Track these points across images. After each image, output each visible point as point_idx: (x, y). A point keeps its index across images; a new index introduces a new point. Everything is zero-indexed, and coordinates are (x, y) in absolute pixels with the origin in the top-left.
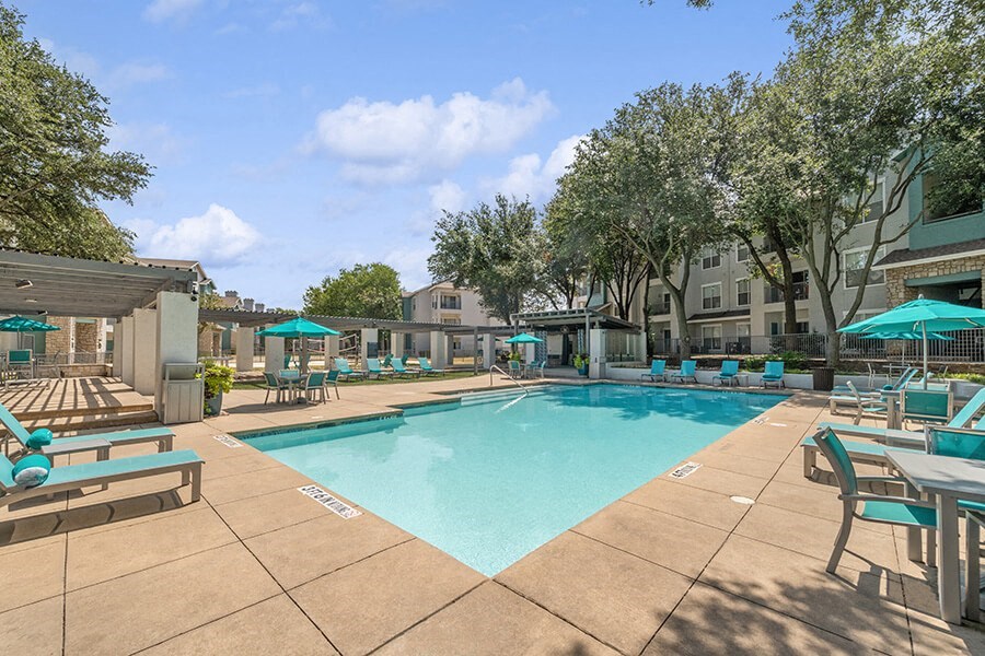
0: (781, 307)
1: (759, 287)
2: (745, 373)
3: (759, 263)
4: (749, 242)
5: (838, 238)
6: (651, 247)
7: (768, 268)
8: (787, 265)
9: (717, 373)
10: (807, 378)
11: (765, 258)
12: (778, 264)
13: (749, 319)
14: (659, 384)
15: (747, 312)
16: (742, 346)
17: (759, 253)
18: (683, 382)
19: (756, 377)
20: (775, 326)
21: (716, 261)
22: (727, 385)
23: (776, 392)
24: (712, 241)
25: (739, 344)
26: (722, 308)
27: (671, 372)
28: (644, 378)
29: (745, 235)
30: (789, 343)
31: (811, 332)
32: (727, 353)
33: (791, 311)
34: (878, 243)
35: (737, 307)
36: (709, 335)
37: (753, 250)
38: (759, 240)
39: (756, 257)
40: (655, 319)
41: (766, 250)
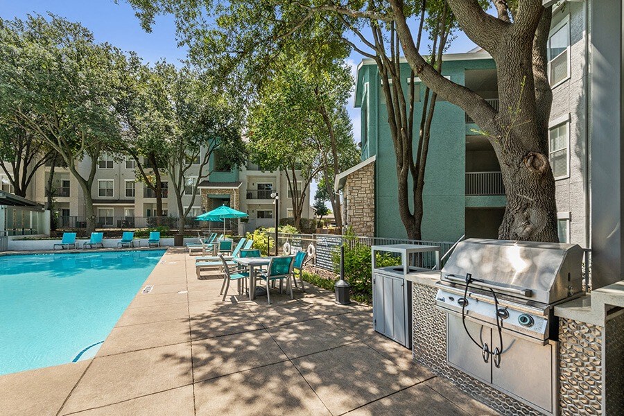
0: (154, 200)
1: (140, 188)
2: (137, 240)
3: (143, 173)
4: (137, 159)
5: (185, 170)
6: (62, 143)
7: (147, 177)
8: (158, 178)
9: (120, 240)
10: (171, 240)
11: (146, 171)
12: (154, 176)
13: (134, 206)
14: (72, 251)
15: (133, 202)
16: (129, 223)
17: (142, 167)
18: (91, 248)
19: (145, 241)
20: (149, 211)
21: (110, 165)
22: (127, 247)
23: (158, 249)
24: (109, 150)
25: (127, 222)
26: (114, 197)
27: (81, 242)
28: (56, 247)
29: (133, 153)
30: (158, 222)
31: (169, 216)
32: (119, 227)
33: (159, 204)
34: (200, 177)
35: (125, 197)
36: (103, 214)
37: (139, 164)
38: (142, 159)
39: (140, 168)
40: (58, 199)
41: (147, 166)
